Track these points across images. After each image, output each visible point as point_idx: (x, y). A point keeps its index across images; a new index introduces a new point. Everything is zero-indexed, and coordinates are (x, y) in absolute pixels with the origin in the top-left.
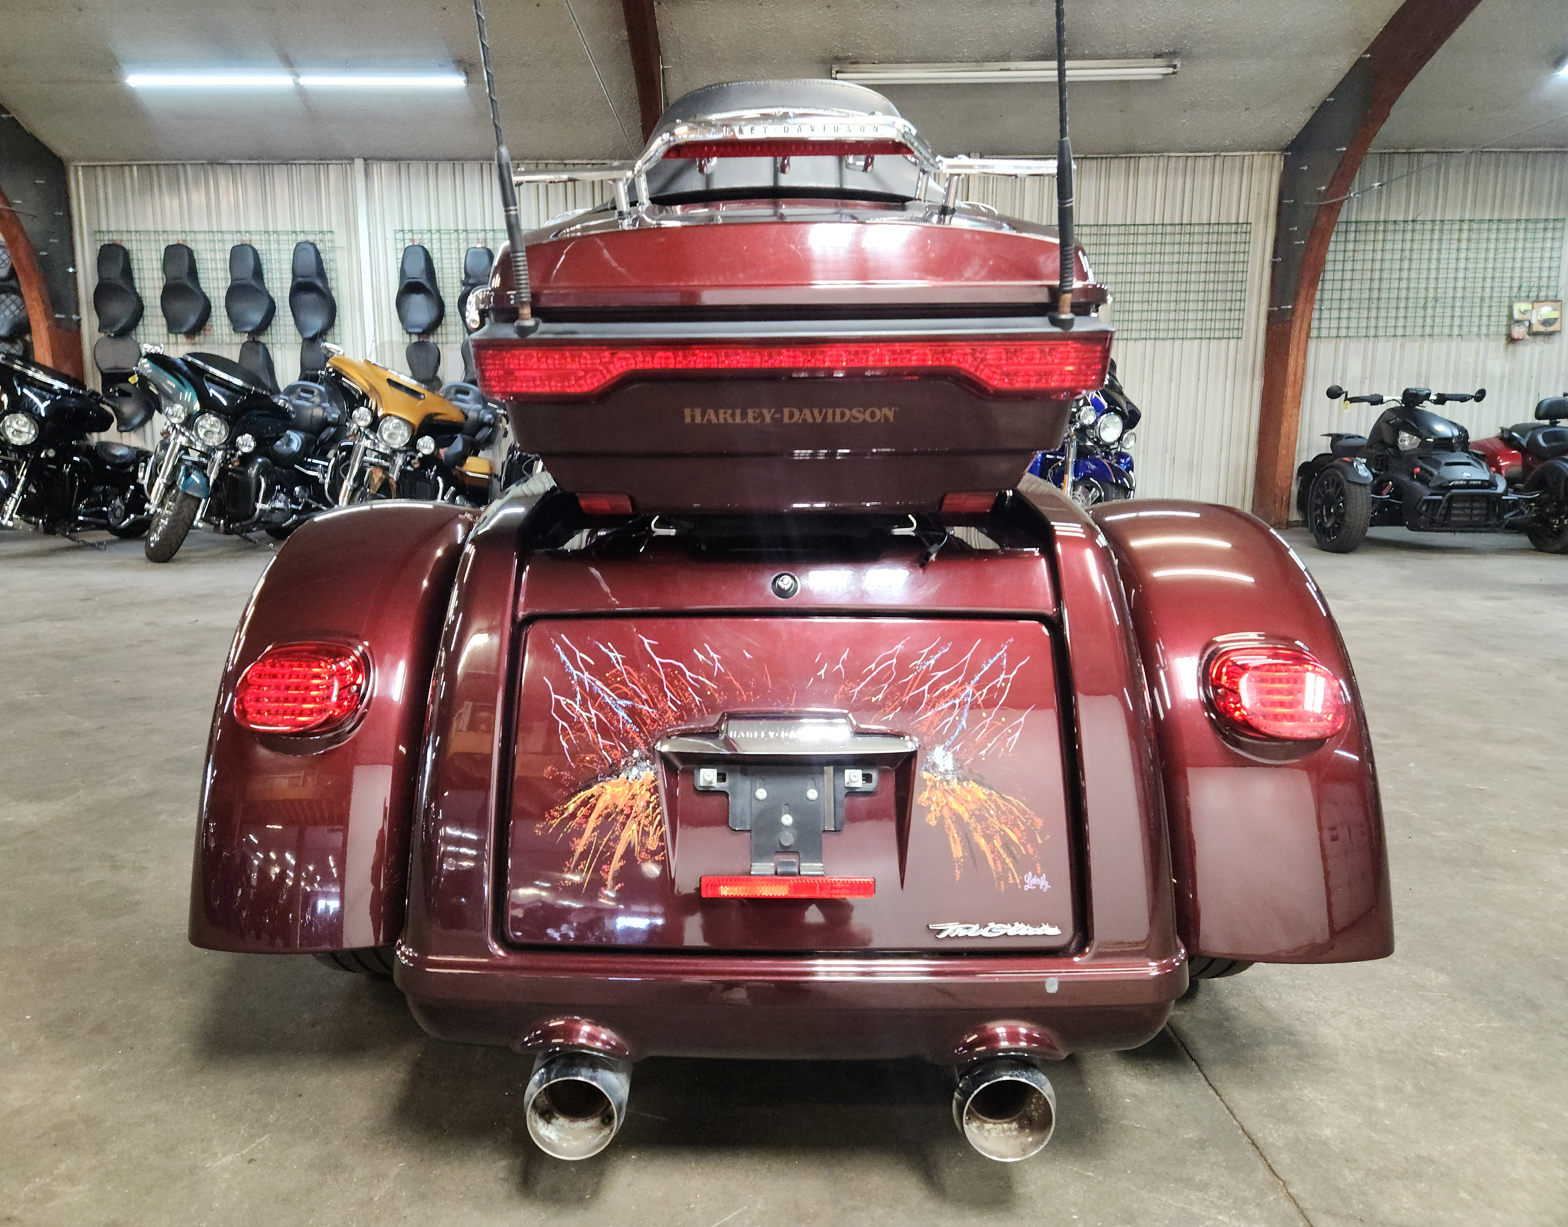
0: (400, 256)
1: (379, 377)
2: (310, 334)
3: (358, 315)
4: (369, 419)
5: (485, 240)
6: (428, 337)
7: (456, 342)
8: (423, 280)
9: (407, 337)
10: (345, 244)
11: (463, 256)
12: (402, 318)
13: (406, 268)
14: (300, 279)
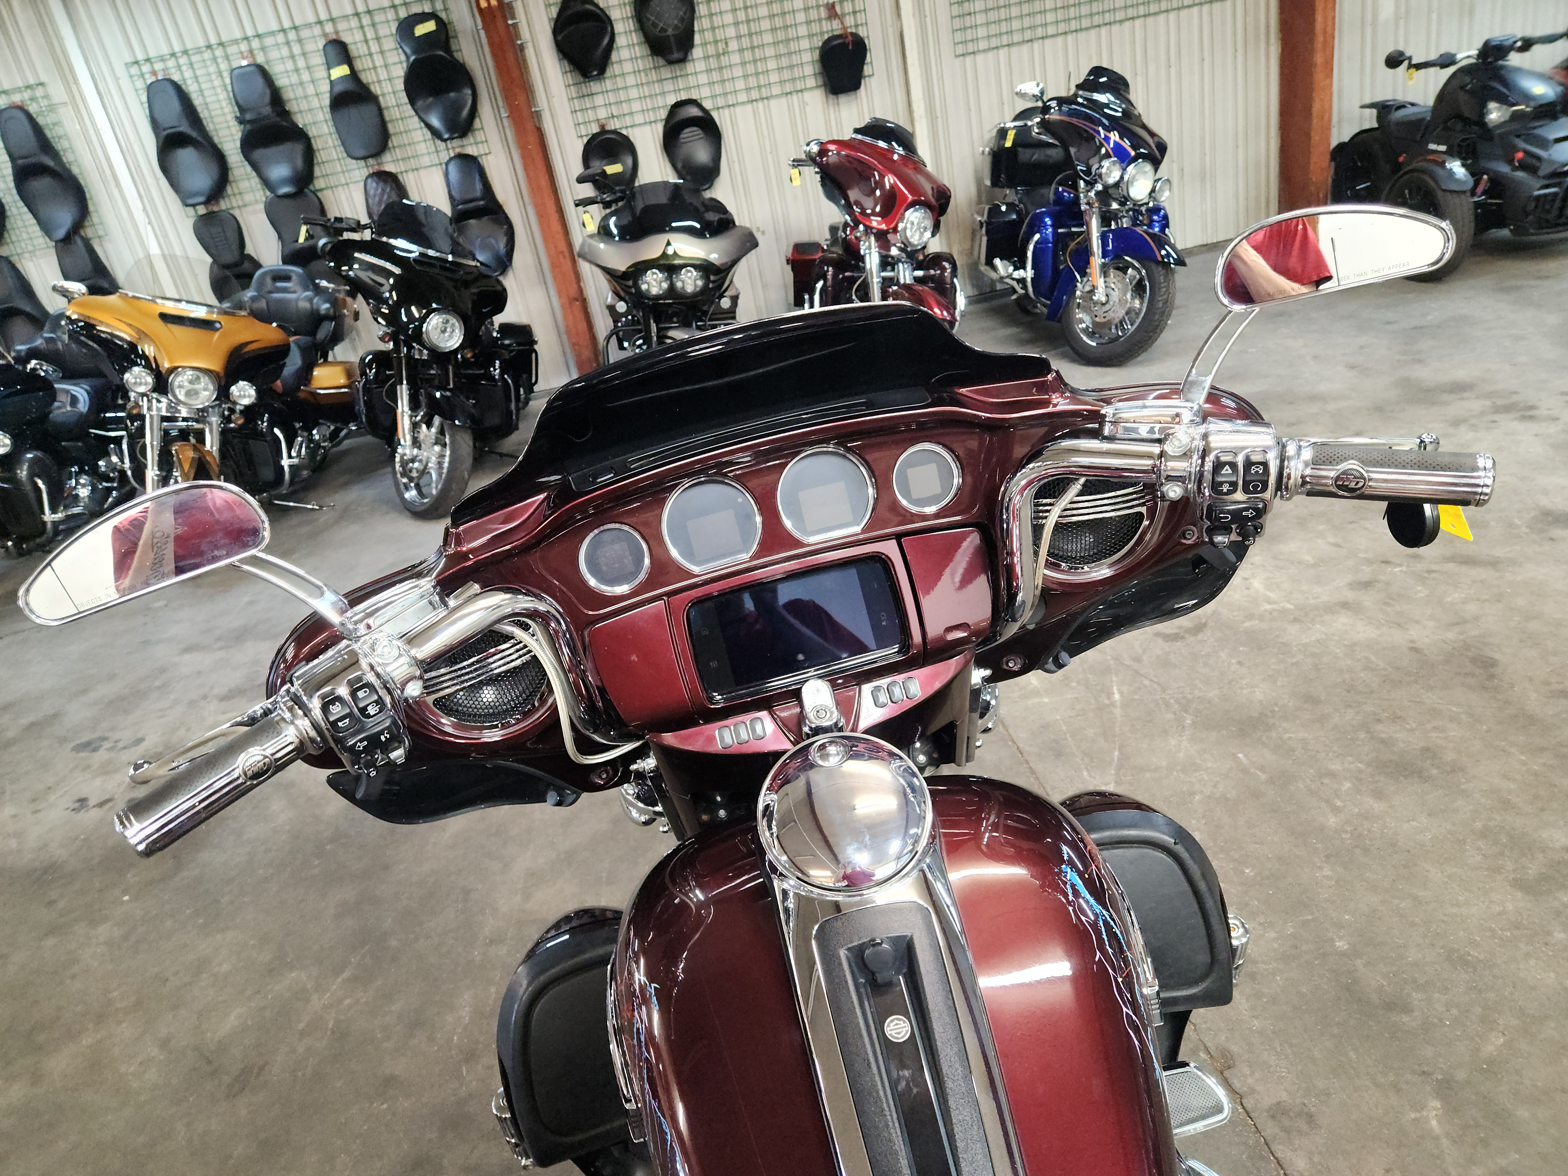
0: (144, 98)
1: (147, 315)
2: (61, 233)
3: (115, 191)
4: (150, 380)
5: (251, 51)
6: (218, 203)
7: (257, 202)
8: (185, 128)
9: (190, 210)
10: (65, 98)
11: (228, 81)
12: (174, 184)
13: (157, 116)
14: (20, 162)
